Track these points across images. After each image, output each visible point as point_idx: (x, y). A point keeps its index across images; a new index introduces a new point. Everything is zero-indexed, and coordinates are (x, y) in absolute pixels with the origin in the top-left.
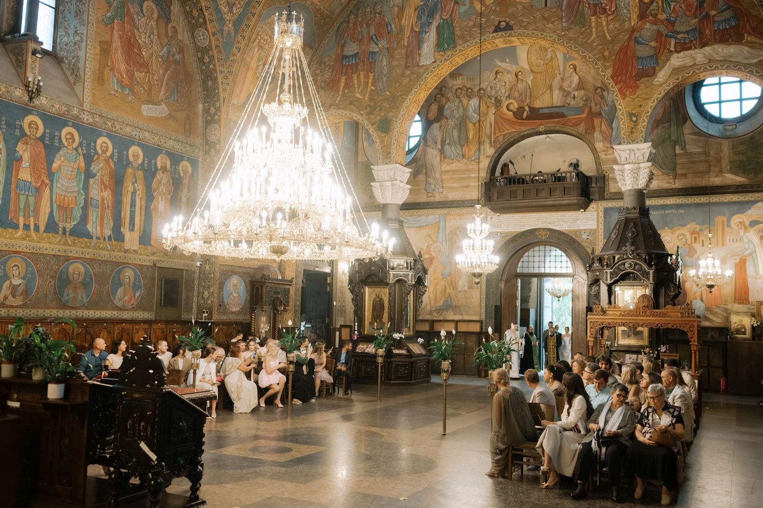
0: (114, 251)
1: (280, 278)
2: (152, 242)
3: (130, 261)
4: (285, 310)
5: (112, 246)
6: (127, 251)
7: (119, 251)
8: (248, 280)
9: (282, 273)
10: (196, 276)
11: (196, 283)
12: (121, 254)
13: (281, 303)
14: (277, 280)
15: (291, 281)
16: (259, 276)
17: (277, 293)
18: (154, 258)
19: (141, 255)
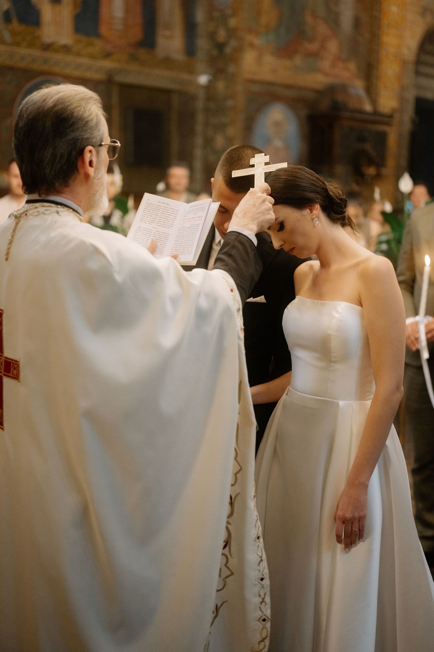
0: (17, 44)
1: (368, 107)
2: (104, 30)
3: (57, 69)
4: (378, 177)
5: (14, 34)
6: (48, 47)
7: (31, 45)
8: (304, 112)
9: (374, 102)
10: (200, 104)
11: (200, 118)
12: (36, 53)
13: (371, 162)
14: (361, 112)
15: (391, 116)
16: (325, 105)
17: (362, 139)
18: (108, 64)
19: (78, 54)
